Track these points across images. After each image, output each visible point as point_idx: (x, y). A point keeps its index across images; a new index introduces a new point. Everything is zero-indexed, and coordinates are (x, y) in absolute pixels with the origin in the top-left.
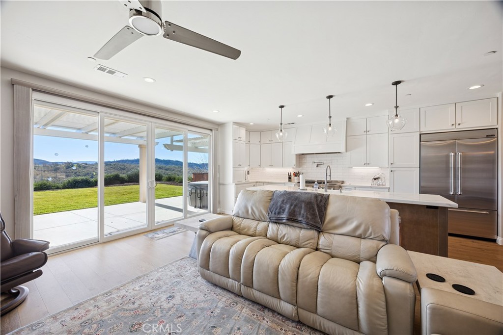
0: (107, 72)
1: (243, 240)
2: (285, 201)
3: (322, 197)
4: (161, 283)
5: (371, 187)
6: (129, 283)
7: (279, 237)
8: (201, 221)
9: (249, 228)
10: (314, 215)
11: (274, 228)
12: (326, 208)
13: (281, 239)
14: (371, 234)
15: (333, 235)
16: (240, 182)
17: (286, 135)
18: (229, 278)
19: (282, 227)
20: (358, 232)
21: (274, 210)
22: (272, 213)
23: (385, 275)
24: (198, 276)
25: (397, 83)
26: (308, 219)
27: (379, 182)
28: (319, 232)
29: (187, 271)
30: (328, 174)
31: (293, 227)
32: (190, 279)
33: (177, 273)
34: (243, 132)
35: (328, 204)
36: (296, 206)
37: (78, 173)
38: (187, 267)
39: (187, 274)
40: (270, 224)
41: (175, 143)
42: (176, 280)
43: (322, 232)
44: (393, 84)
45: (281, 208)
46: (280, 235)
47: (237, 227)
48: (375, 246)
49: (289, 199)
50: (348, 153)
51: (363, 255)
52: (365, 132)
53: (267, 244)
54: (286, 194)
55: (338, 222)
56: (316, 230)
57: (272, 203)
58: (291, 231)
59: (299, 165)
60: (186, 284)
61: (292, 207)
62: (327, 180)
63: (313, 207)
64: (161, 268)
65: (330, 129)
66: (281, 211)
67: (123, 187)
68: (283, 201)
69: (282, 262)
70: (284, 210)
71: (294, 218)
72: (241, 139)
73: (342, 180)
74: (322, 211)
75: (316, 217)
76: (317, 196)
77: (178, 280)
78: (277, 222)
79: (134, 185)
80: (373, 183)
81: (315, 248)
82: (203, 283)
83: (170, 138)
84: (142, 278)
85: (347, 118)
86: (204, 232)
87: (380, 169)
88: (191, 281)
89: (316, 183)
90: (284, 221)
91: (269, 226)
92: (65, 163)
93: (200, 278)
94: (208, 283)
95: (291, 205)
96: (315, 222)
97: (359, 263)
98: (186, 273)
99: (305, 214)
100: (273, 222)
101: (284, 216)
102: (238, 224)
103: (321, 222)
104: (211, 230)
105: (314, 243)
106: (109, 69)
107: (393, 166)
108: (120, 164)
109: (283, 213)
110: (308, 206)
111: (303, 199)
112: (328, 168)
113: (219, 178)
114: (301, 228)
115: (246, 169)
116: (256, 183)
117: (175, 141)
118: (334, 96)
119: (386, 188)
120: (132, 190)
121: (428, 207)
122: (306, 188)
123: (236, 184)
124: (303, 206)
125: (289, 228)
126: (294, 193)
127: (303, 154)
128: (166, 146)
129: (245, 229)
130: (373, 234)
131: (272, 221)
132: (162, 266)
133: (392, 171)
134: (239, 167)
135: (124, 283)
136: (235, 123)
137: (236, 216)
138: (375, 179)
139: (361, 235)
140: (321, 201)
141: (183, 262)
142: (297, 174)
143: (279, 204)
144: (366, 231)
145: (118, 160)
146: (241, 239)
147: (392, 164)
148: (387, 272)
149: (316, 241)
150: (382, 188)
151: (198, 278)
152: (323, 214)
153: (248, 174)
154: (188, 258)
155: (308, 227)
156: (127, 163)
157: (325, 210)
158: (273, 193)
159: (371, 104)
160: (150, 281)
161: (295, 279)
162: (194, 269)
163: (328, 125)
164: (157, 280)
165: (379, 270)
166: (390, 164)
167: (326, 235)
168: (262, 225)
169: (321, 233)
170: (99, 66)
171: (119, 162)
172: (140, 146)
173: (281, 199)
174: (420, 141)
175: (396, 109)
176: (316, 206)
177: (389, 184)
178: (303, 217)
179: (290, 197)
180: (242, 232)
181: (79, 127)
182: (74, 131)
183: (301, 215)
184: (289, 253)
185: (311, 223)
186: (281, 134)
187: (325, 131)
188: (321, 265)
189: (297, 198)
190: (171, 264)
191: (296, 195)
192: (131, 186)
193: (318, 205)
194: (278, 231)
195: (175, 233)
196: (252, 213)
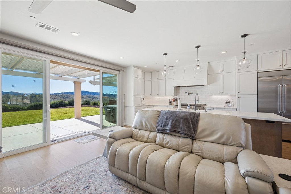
0: (46, 28)
1: (139, 145)
2: (168, 118)
3: (195, 115)
4: (81, 176)
5: (224, 108)
6: (59, 176)
7: (165, 143)
8: (110, 131)
9: (143, 136)
10: (189, 127)
11: (161, 137)
12: (197, 123)
13: (166, 144)
14: (232, 141)
15: (203, 142)
16: (138, 106)
17: (168, 73)
18: (129, 173)
19: (166, 136)
20: (222, 140)
21: (161, 124)
22: (159, 126)
23: (248, 176)
24: (108, 171)
25: (244, 36)
26: (185, 130)
27: (230, 104)
28: (193, 140)
29: (100, 167)
30: (197, 99)
31: (174, 136)
32: (102, 173)
33: (93, 168)
34: (140, 72)
35: (199, 120)
36: (176, 121)
37: (39, 101)
38: (101, 164)
39: (101, 169)
40: (158, 134)
41: (96, 80)
42: (92, 174)
43: (195, 139)
44: (242, 37)
45: (165, 122)
46: (165, 142)
47: (135, 136)
48: (235, 151)
49: (171, 116)
50: (209, 86)
51: (226, 157)
52: (220, 71)
53: (156, 148)
54: (169, 112)
55: (206, 133)
56: (191, 138)
57: (159, 119)
58: (173, 139)
59: (177, 94)
60: (99, 176)
61: (174, 122)
62: (196, 103)
63: (189, 122)
64: (83, 164)
65: (198, 68)
66: (166, 125)
67: (65, 109)
68: (167, 118)
69: (167, 163)
70: (168, 124)
71: (175, 130)
72: (139, 77)
73: (205, 104)
74: (195, 125)
75: (191, 129)
76: (191, 114)
77: (94, 173)
78: (163, 132)
79: (72, 107)
80: (225, 106)
81: (190, 151)
82: (111, 176)
83: (93, 77)
84: (69, 172)
85: (208, 63)
86: (112, 140)
87: (230, 96)
88: (103, 174)
89: (189, 105)
90: (168, 132)
91: (157, 135)
92: (31, 94)
93: (109, 172)
94: (115, 176)
95: (173, 121)
96: (190, 133)
97: (223, 163)
98: (99, 168)
99: (183, 127)
100: (160, 133)
101: (168, 128)
102: (136, 134)
103: (195, 133)
104: (117, 138)
105: (189, 148)
106: (46, 26)
107: (239, 94)
108: (64, 95)
109: (167, 126)
110: (185, 121)
111: (181, 116)
112: (197, 95)
113: (125, 102)
114: (180, 137)
115: (142, 97)
116: (149, 106)
117: (96, 79)
118: (201, 46)
119: (234, 109)
120: (70, 111)
121: (268, 121)
122: (182, 109)
123: (135, 107)
124: (181, 121)
125: (171, 137)
126: (175, 112)
127: (179, 87)
128: (91, 82)
129: (141, 137)
130: (233, 142)
131: (160, 131)
132: (83, 163)
133: (238, 97)
134: (137, 95)
135: (56, 176)
136: (135, 66)
137: (135, 128)
138: (227, 103)
139: (224, 142)
140: (194, 118)
141: (98, 160)
142: (175, 100)
143: (164, 120)
144: (228, 139)
145: (63, 92)
146: (137, 145)
147: (238, 92)
148: (249, 173)
149: (191, 146)
150: (232, 108)
151: (107, 172)
152: (196, 127)
153: (143, 100)
154: (102, 157)
155: (185, 137)
156: (69, 94)
157: (197, 124)
158: (160, 112)
159: (225, 52)
160: (74, 175)
161: (177, 176)
162: (105, 165)
163: (197, 66)
164: (79, 174)
165: (242, 171)
166: (237, 92)
167: (198, 142)
168: (152, 134)
169: (194, 141)
170: (39, 24)
171: (64, 93)
172: (75, 82)
173: (166, 116)
174: (258, 77)
175: (244, 54)
176: (190, 121)
177: (236, 106)
178: (181, 129)
179: (172, 115)
180: (139, 139)
181: (34, 69)
182: (32, 72)
183: (180, 128)
184: (172, 155)
185: (187, 133)
186: (165, 73)
187: (195, 70)
188: (196, 165)
189: (177, 116)
190: (90, 161)
191: (176, 113)
192: (70, 108)
193: (192, 121)
194: (163, 139)
195: (95, 139)
196: (145, 126)
